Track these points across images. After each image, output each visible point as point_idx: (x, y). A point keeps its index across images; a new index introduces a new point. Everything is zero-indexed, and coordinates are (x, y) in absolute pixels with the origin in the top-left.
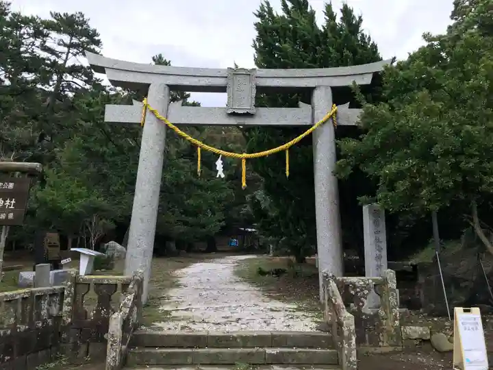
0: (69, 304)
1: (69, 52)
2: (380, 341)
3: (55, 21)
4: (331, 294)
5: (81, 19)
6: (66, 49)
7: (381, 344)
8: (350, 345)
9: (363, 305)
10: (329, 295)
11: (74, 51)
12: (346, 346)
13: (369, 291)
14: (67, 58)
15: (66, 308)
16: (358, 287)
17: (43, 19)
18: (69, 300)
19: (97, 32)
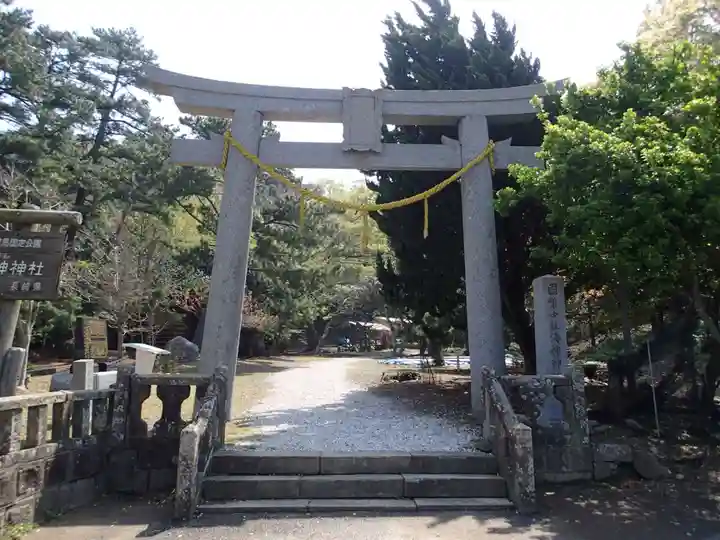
0: (120, 415)
1: (117, 82)
2: (564, 464)
3: (98, 39)
4: (495, 399)
5: (133, 36)
6: (112, 78)
7: (564, 469)
8: (526, 469)
9: (539, 415)
10: (492, 399)
11: (123, 79)
12: (521, 470)
13: (547, 395)
14: (114, 90)
15: (116, 420)
16: (532, 390)
17: (80, 35)
18: (121, 408)
19: (155, 53)
